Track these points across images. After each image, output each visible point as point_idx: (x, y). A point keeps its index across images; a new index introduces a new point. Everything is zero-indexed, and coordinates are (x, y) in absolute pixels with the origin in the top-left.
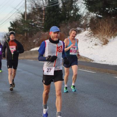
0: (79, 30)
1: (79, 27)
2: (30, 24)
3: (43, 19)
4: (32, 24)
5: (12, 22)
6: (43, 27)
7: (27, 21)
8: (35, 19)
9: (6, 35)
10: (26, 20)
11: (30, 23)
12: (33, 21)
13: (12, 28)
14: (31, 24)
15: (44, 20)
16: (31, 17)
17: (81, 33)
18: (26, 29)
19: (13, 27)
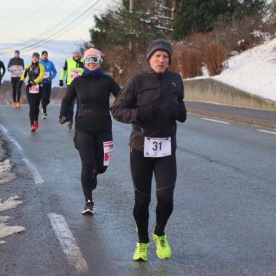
0: (259, 36)
1: (258, 29)
2: (141, 22)
3: (173, 9)
4: (147, 22)
5: (100, 17)
6: (172, 30)
7: (134, 14)
8: (153, 9)
9: (83, 48)
10: (131, 12)
11: (142, 20)
12: (148, 13)
13: (99, 31)
14: (144, 21)
15: (175, 11)
16: (143, 4)
17: (262, 43)
18: (133, 33)
19: (100, 28)
